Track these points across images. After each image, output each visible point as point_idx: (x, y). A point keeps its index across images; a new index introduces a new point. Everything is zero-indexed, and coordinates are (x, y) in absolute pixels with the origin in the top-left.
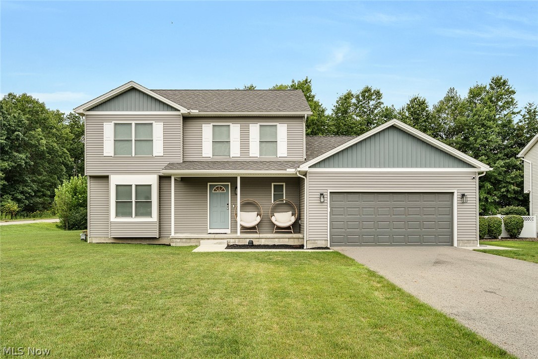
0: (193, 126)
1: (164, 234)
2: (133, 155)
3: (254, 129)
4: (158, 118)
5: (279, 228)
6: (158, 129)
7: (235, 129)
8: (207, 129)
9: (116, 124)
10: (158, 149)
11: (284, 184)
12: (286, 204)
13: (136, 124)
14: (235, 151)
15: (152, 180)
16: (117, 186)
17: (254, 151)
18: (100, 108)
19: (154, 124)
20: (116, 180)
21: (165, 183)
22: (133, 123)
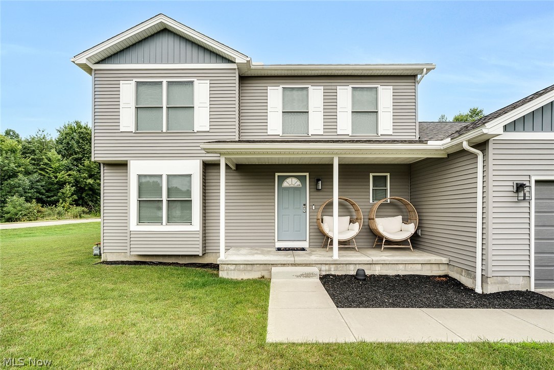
0: (254, 88)
1: (210, 248)
2: (164, 130)
3: (344, 93)
4: (202, 74)
5: (389, 242)
6: (202, 91)
7: (316, 93)
8: (275, 94)
9: (137, 83)
10: (201, 120)
11: (388, 175)
12: (391, 204)
13: (168, 82)
14: (316, 125)
15: (194, 168)
16: (140, 176)
17: (345, 125)
18: (116, 59)
19: (196, 82)
20: (137, 167)
21: (211, 173)
22: (165, 81)
